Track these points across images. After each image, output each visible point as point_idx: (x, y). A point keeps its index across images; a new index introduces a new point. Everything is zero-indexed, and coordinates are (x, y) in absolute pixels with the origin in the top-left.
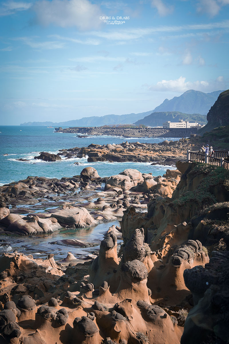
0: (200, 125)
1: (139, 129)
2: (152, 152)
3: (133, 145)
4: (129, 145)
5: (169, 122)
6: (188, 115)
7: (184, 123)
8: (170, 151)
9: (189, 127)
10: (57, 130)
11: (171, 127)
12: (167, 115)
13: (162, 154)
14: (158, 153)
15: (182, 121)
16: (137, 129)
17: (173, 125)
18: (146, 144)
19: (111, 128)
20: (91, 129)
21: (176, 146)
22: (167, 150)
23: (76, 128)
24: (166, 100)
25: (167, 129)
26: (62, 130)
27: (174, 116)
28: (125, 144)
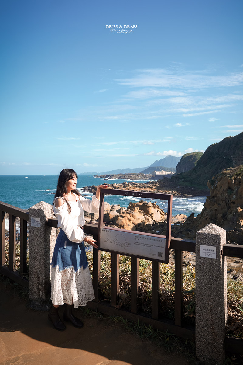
0: (172, 173)
1: (139, 175)
2: (138, 188)
3: (130, 184)
4: (127, 184)
5: (155, 171)
6: (168, 168)
7: (164, 171)
8: (150, 187)
9: (166, 174)
10: (95, 176)
11: (156, 174)
12: (157, 168)
13: (144, 189)
14: (141, 189)
15: (163, 170)
16: (137, 175)
17: (157, 173)
18: (139, 183)
19: (124, 175)
20: (113, 175)
21: (154, 184)
22: (148, 187)
23: (105, 175)
24: (157, 161)
25: (154, 175)
26: (98, 176)
27: (161, 169)
28: (125, 183)
